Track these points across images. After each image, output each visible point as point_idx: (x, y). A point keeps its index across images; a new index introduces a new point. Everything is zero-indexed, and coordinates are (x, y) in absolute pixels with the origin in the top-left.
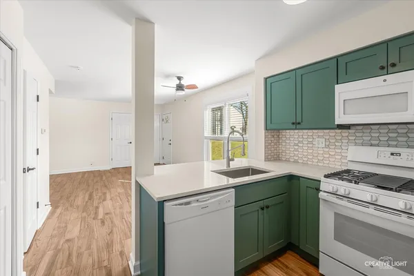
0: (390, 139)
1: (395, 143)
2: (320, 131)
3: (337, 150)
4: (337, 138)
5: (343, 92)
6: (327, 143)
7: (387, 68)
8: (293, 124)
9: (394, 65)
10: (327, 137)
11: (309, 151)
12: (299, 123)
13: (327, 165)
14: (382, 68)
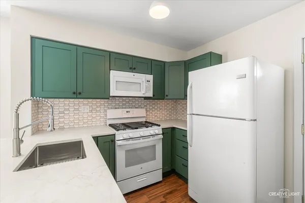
0: (123, 104)
1: (125, 106)
2: (85, 100)
3: (98, 114)
4: (98, 105)
5: (116, 76)
6: (91, 109)
7: (132, 69)
8: (74, 93)
9: (135, 69)
10: (91, 105)
11: (75, 117)
12: (80, 93)
13: (91, 125)
14: (131, 68)
